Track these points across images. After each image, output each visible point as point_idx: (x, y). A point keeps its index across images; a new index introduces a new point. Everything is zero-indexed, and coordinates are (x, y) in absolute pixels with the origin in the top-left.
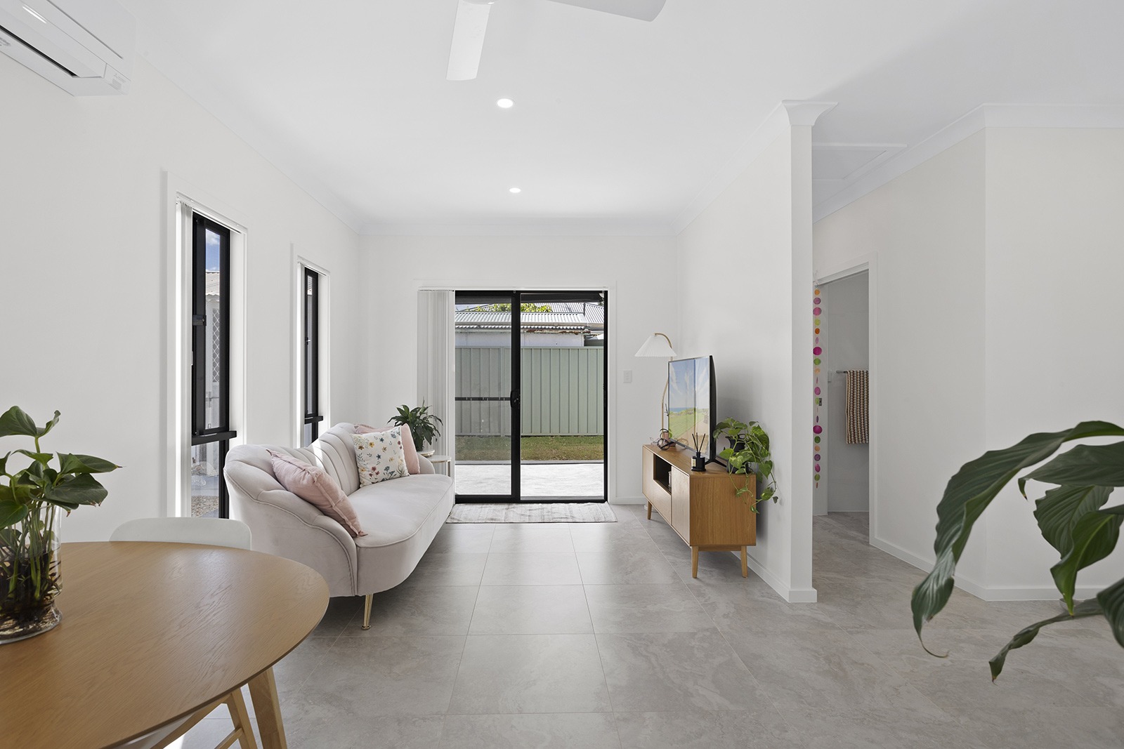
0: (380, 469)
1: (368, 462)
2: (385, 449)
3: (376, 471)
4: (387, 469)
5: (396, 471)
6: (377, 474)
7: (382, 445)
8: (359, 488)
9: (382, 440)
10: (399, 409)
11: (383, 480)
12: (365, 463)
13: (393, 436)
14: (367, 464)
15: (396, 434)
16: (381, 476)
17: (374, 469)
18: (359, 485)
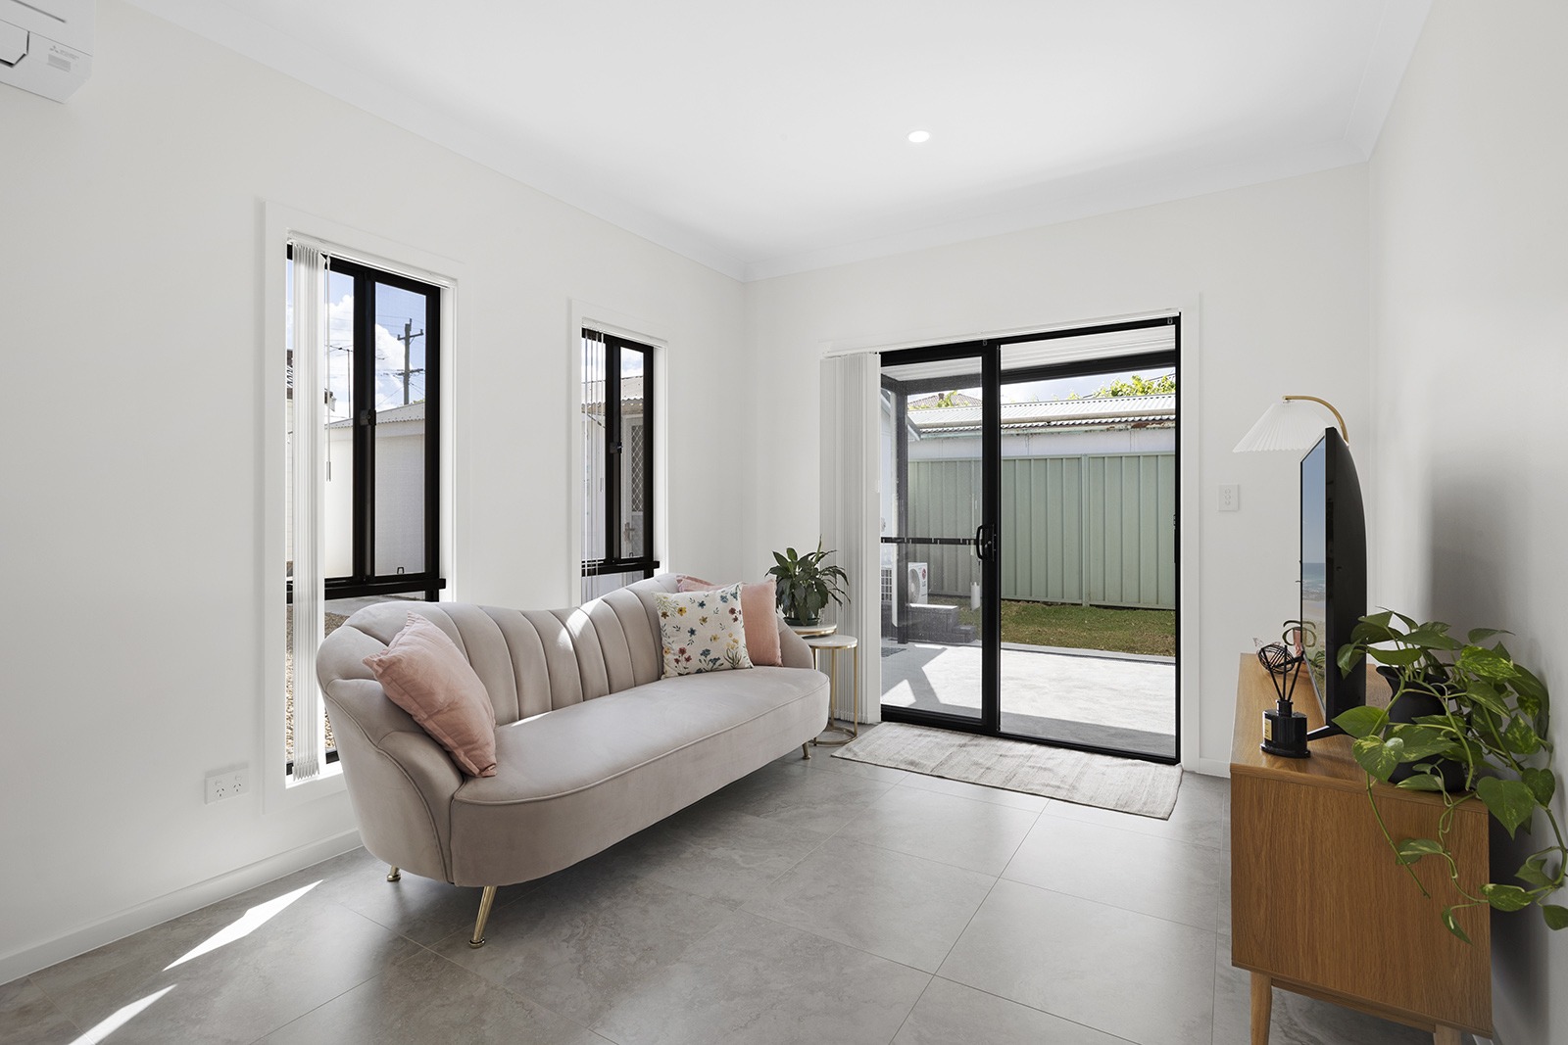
0: (694, 652)
1: (675, 639)
2: (704, 620)
3: (686, 655)
4: (706, 653)
5: (722, 659)
6: (688, 659)
7: (702, 612)
8: (659, 679)
9: (702, 605)
10: (776, 555)
11: (699, 671)
12: (670, 640)
13: (724, 599)
14: (673, 643)
15: (729, 596)
16: (694, 665)
17: (682, 651)
18: (659, 674)
